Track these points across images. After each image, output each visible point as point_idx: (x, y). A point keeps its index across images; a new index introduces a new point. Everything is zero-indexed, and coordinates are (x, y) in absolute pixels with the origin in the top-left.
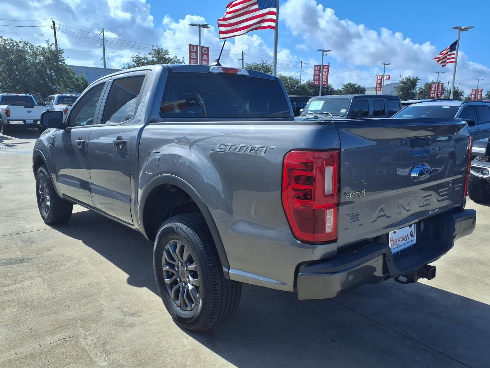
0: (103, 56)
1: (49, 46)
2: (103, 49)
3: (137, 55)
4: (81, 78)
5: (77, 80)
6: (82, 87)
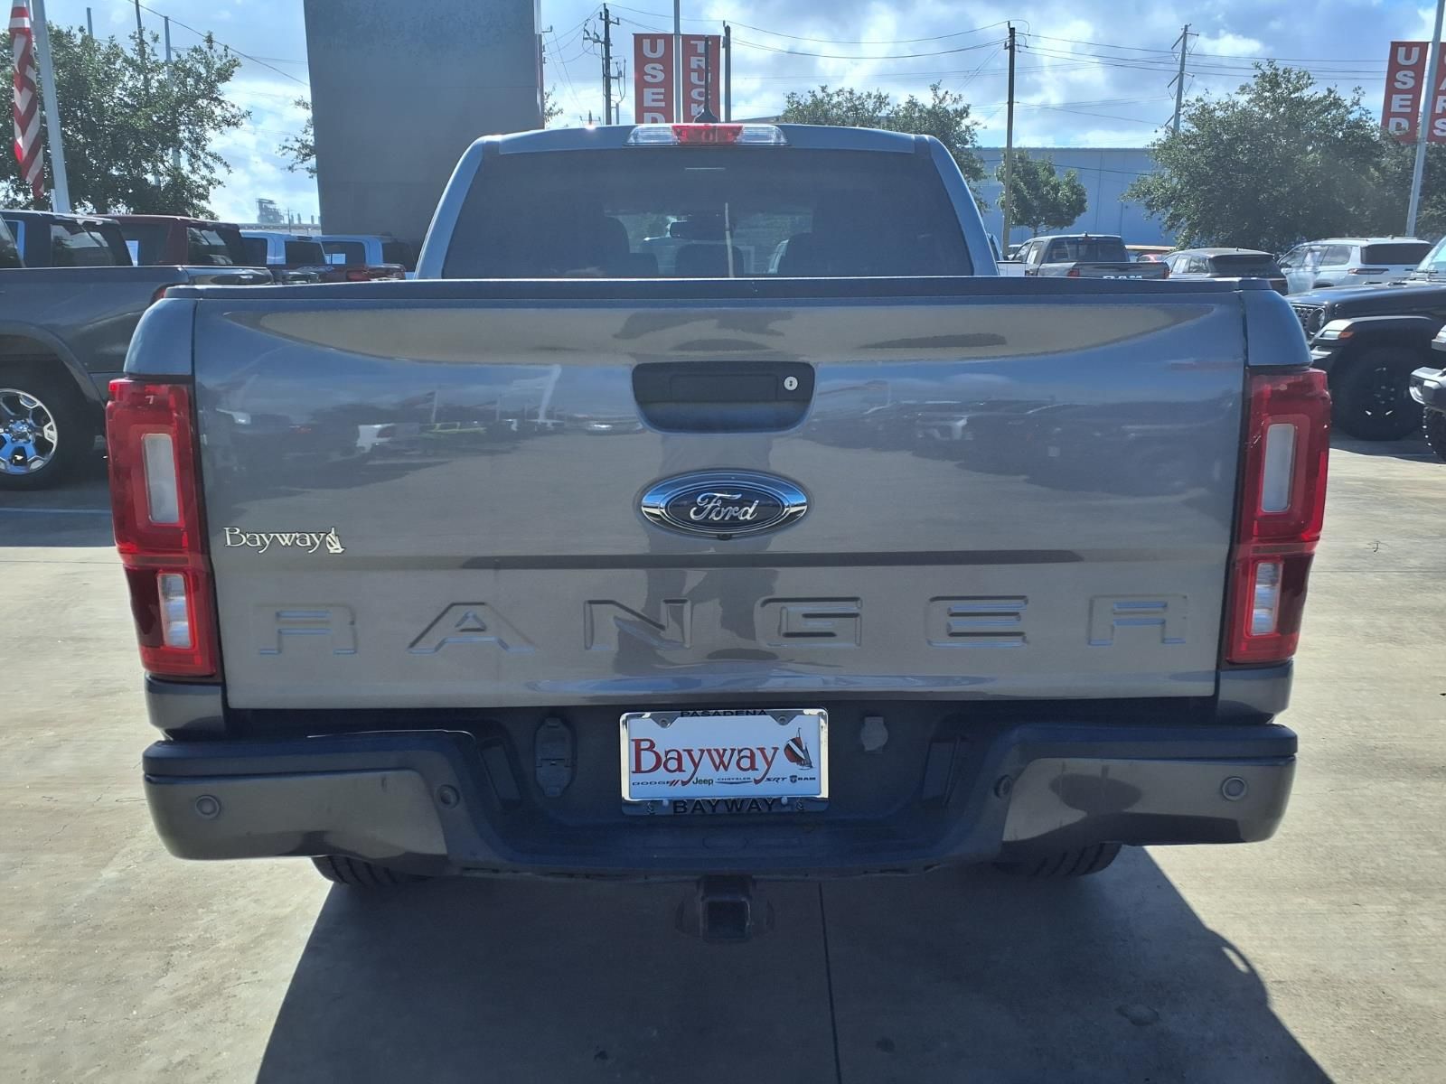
0: (1173, 113)
2: (1176, 89)
4: (1067, 184)
5: (1056, 188)
6: (1065, 210)
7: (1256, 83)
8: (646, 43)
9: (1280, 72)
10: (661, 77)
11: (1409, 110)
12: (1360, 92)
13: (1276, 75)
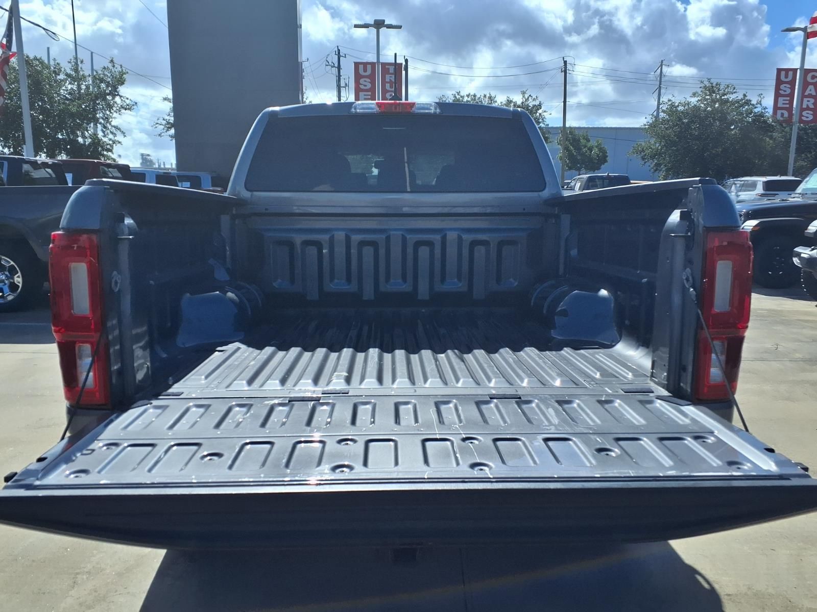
0: (656, 108)
1: (524, 100)
2: (657, 95)
3: (669, 100)
4: (597, 147)
5: (591, 149)
6: (596, 161)
7: (701, 91)
8: (361, 67)
9: (714, 85)
10: (369, 86)
11: (788, 106)
12: (762, 96)
13: (713, 87)
